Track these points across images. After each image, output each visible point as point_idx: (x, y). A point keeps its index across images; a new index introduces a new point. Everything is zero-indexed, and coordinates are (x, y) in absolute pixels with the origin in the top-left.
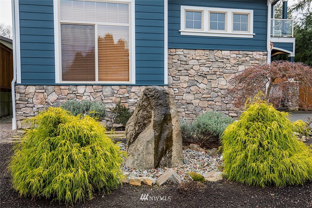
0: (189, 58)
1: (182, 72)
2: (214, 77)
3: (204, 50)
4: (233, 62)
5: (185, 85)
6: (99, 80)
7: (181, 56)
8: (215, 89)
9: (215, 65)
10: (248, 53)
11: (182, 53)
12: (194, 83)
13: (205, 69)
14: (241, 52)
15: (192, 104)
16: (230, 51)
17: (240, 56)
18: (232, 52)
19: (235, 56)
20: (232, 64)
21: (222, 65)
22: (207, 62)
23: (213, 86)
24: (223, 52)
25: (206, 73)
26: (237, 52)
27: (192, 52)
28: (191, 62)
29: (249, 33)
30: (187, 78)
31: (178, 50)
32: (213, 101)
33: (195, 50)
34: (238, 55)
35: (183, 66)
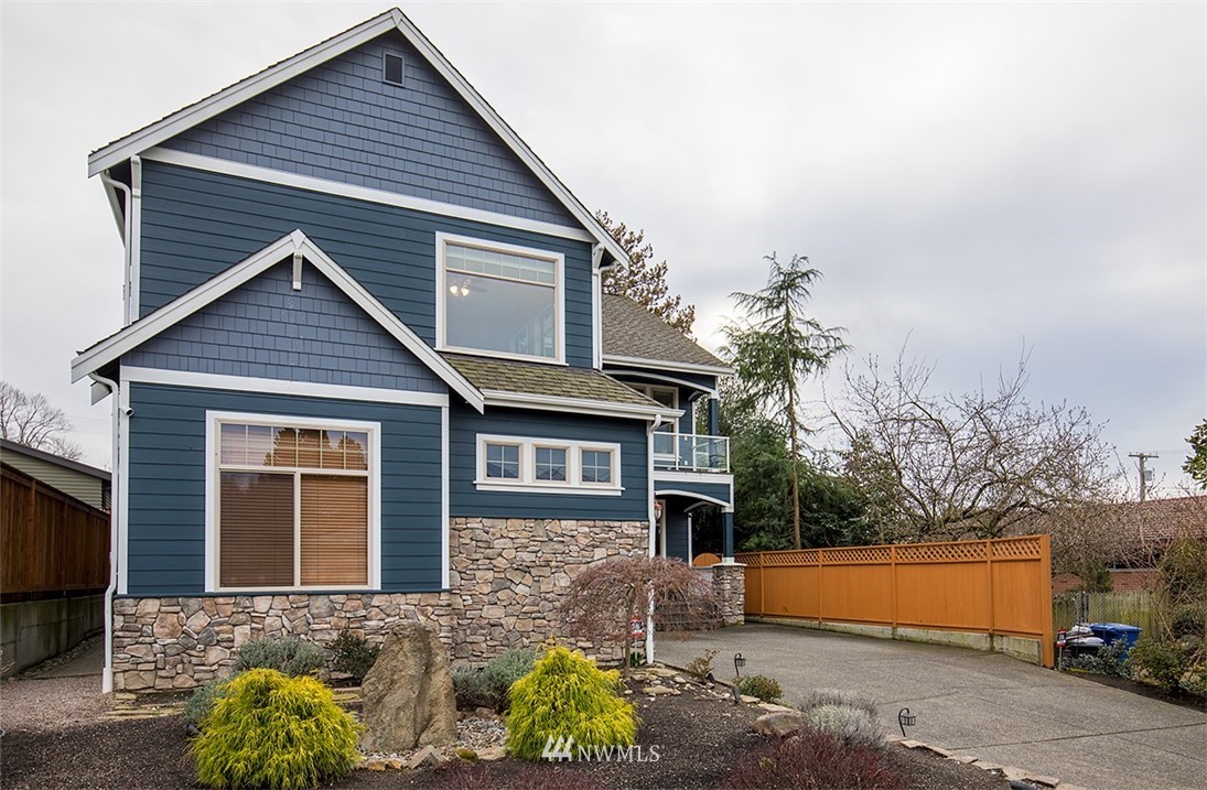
0: (494, 535)
1: (479, 562)
2: (547, 571)
3: (525, 519)
4: (584, 541)
5: (487, 589)
6: (302, 584)
7: (478, 532)
8: (548, 596)
9: (547, 548)
10: (611, 524)
11: (480, 526)
12: (503, 584)
13: (527, 557)
14: (598, 523)
15: (502, 625)
16: (578, 520)
17: (597, 530)
18: (580, 523)
19: (587, 529)
20: (582, 547)
21: (560, 547)
22: (532, 543)
23: (543, 589)
24: (564, 523)
25: (529, 564)
26: (592, 523)
27: (501, 524)
28: (498, 544)
29: (614, 487)
30: (490, 575)
31: (470, 520)
32: (544, 618)
33: (507, 519)
34: (594, 529)
35: (483, 550)
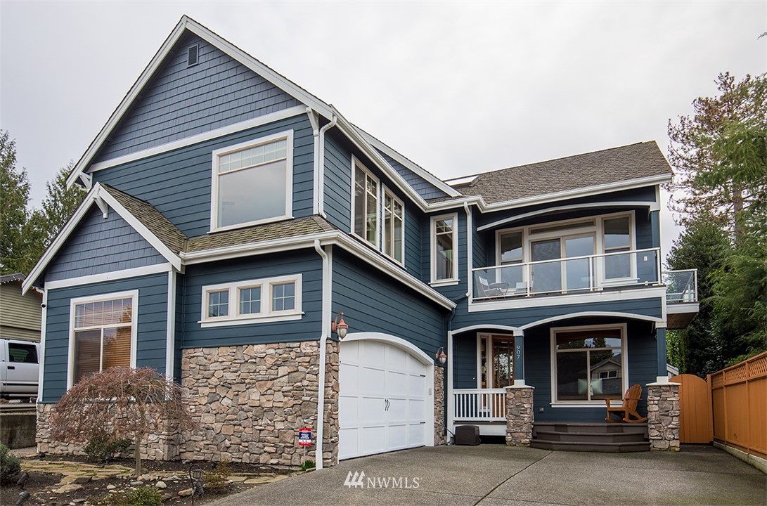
0: (210, 360)
1: (200, 381)
2: (243, 388)
3: (230, 346)
4: (270, 361)
5: (204, 401)
7: (199, 358)
8: (243, 407)
9: (244, 368)
10: (292, 345)
11: (202, 354)
12: (214, 399)
13: (229, 376)
14: (282, 345)
15: (213, 429)
16: (266, 344)
17: (280, 351)
18: (269, 346)
19: (272, 351)
20: (269, 366)
21: (253, 367)
22: (233, 365)
23: (240, 401)
24: (256, 347)
25: (230, 382)
26: (275, 346)
27: (214, 351)
28: (213, 367)
29: (295, 313)
30: (207, 390)
31: (196, 350)
32: (240, 425)
33: (219, 347)
34: (278, 351)
35: (203, 372)
